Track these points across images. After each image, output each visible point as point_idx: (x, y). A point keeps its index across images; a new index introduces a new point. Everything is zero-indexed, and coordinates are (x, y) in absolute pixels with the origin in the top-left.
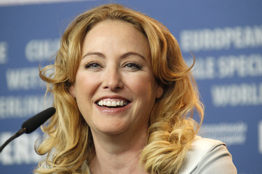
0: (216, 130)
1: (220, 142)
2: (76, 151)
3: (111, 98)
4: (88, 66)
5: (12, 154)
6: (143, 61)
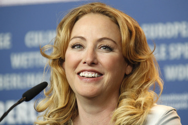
0: (167, 99)
1: (172, 108)
3: (89, 71)
4: (73, 47)
5: (15, 116)
6: (115, 44)
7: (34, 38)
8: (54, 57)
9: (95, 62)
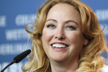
2: (43, 69)
4: (48, 26)
6: (77, 25)
7: (22, 19)
8: (35, 32)
9: (63, 37)
